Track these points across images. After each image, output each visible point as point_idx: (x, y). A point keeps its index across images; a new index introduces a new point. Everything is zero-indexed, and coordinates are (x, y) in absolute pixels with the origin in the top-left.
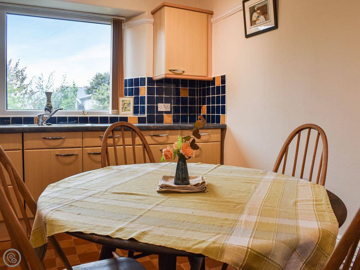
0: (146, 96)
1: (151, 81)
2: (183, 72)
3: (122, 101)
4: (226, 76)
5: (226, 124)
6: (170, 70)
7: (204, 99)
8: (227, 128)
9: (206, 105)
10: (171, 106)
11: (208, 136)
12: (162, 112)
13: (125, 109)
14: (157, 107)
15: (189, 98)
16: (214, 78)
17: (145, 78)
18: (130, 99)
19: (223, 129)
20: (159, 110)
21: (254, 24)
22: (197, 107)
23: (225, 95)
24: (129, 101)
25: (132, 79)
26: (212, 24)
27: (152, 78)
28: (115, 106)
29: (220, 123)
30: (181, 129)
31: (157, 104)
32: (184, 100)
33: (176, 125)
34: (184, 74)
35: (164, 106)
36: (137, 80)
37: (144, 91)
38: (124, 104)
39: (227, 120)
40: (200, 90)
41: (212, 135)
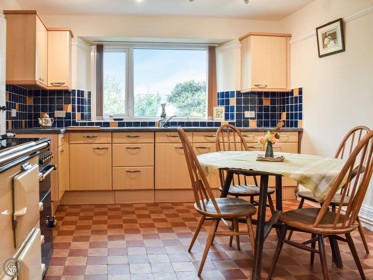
0: (235, 105)
1: (239, 93)
2: (266, 86)
3: (216, 110)
4: (303, 88)
5: (302, 128)
6: (255, 85)
7: (284, 107)
8: (304, 131)
9: (286, 112)
10: (255, 113)
11: (287, 138)
12: (248, 118)
13: (218, 116)
14: (244, 114)
15: (271, 106)
16: (293, 90)
17: (234, 92)
18: (222, 108)
19: (300, 132)
20: (246, 116)
21: (326, 47)
22: (278, 113)
23: (302, 104)
24: (222, 109)
25: (224, 92)
26: (290, 45)
27: (240, 91)
28: (210, 113)
29: (297, 127)
30: (264, 132)
31: (244, 112)
32: (267, 109)
33: (260, 128)
34: (267, 88)
35: (250, 113)
36: (227, 93)
37: (233, 102)
38: (217, 112)
39: (304, 124)
40: (280, 99)
41: (290, 137)
